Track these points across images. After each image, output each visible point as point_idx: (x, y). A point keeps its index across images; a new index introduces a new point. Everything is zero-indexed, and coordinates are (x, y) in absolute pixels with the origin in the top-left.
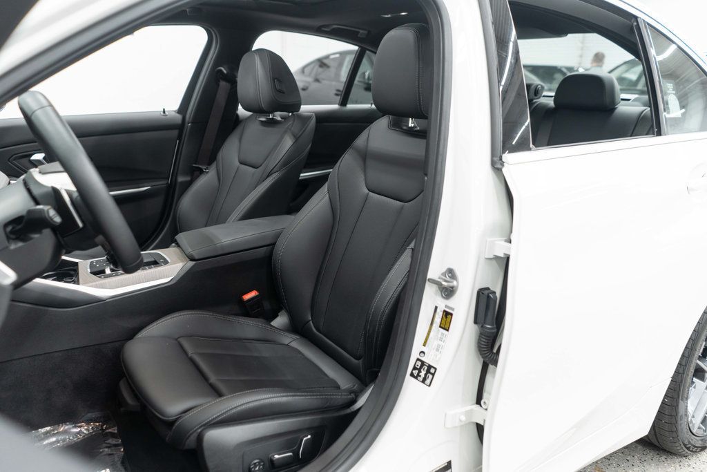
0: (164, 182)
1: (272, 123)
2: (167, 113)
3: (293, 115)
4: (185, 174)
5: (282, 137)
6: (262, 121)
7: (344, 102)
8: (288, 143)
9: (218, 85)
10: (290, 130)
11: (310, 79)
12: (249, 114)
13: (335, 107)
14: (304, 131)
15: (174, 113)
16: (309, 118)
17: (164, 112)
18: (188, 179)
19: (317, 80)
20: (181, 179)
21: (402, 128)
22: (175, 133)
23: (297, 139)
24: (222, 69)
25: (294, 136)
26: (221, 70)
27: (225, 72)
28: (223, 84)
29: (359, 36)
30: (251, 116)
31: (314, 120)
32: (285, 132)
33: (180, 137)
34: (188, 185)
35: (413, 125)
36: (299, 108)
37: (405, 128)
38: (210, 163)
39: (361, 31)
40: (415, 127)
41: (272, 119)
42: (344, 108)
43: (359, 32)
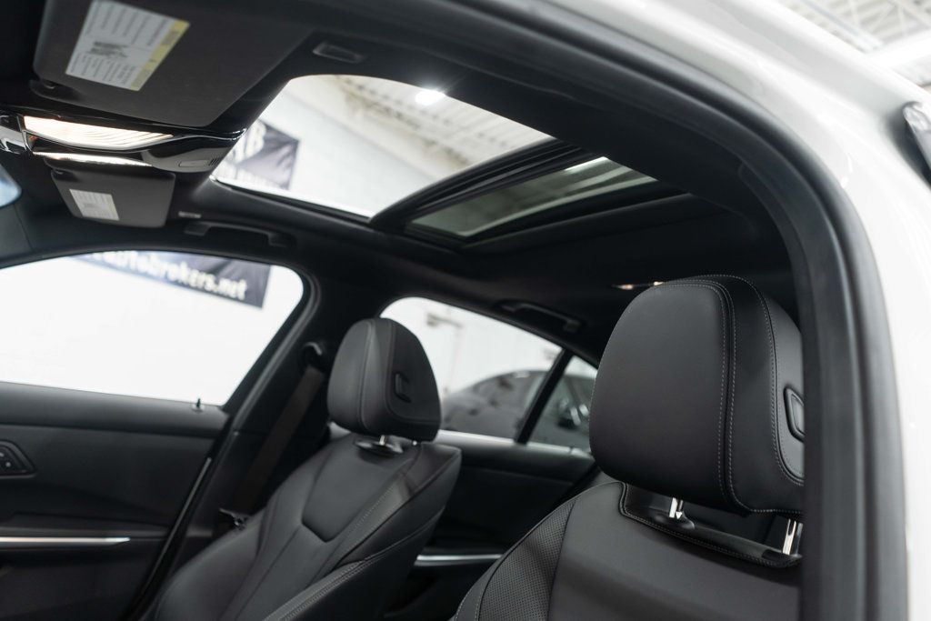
0: (159, 533)
1: (382, 454)
2: (202, 407)
3: (418, 445)
4: (203, 524)
5: (385, 488)
6: (363, 450)
7: (523, 438)
8: (395, 500)
9: (302, 373)
10: (404, 475)
11: (483, 400)
12: (345, 432)
13: (507, 442)
14: (433, 480)
15: (216, 409)
16: (447, 457)
17: (198, 404)
18: (207, 533)
19: (493, 403)
20: (193, 532)
21: (651, 520)
22: (206, 444)
23: (414, 496)
24: (316, 346)
25: (410, 490)
26: (312, 349)
27: (319, 352)
28: (311, 371)
29: (565, 328)
30: (346, 437)
31: (458, 461)
32: (395, 477)
33: (213, 453)
34: (204, 544)
35: (679, 515)
36: (434, 434)
37: (659, 519)
38: (253, 511)
39: (570, 321)
40: (681, 521)
41: (384, 447)
42: (522, 448)
43: (564, 322)
